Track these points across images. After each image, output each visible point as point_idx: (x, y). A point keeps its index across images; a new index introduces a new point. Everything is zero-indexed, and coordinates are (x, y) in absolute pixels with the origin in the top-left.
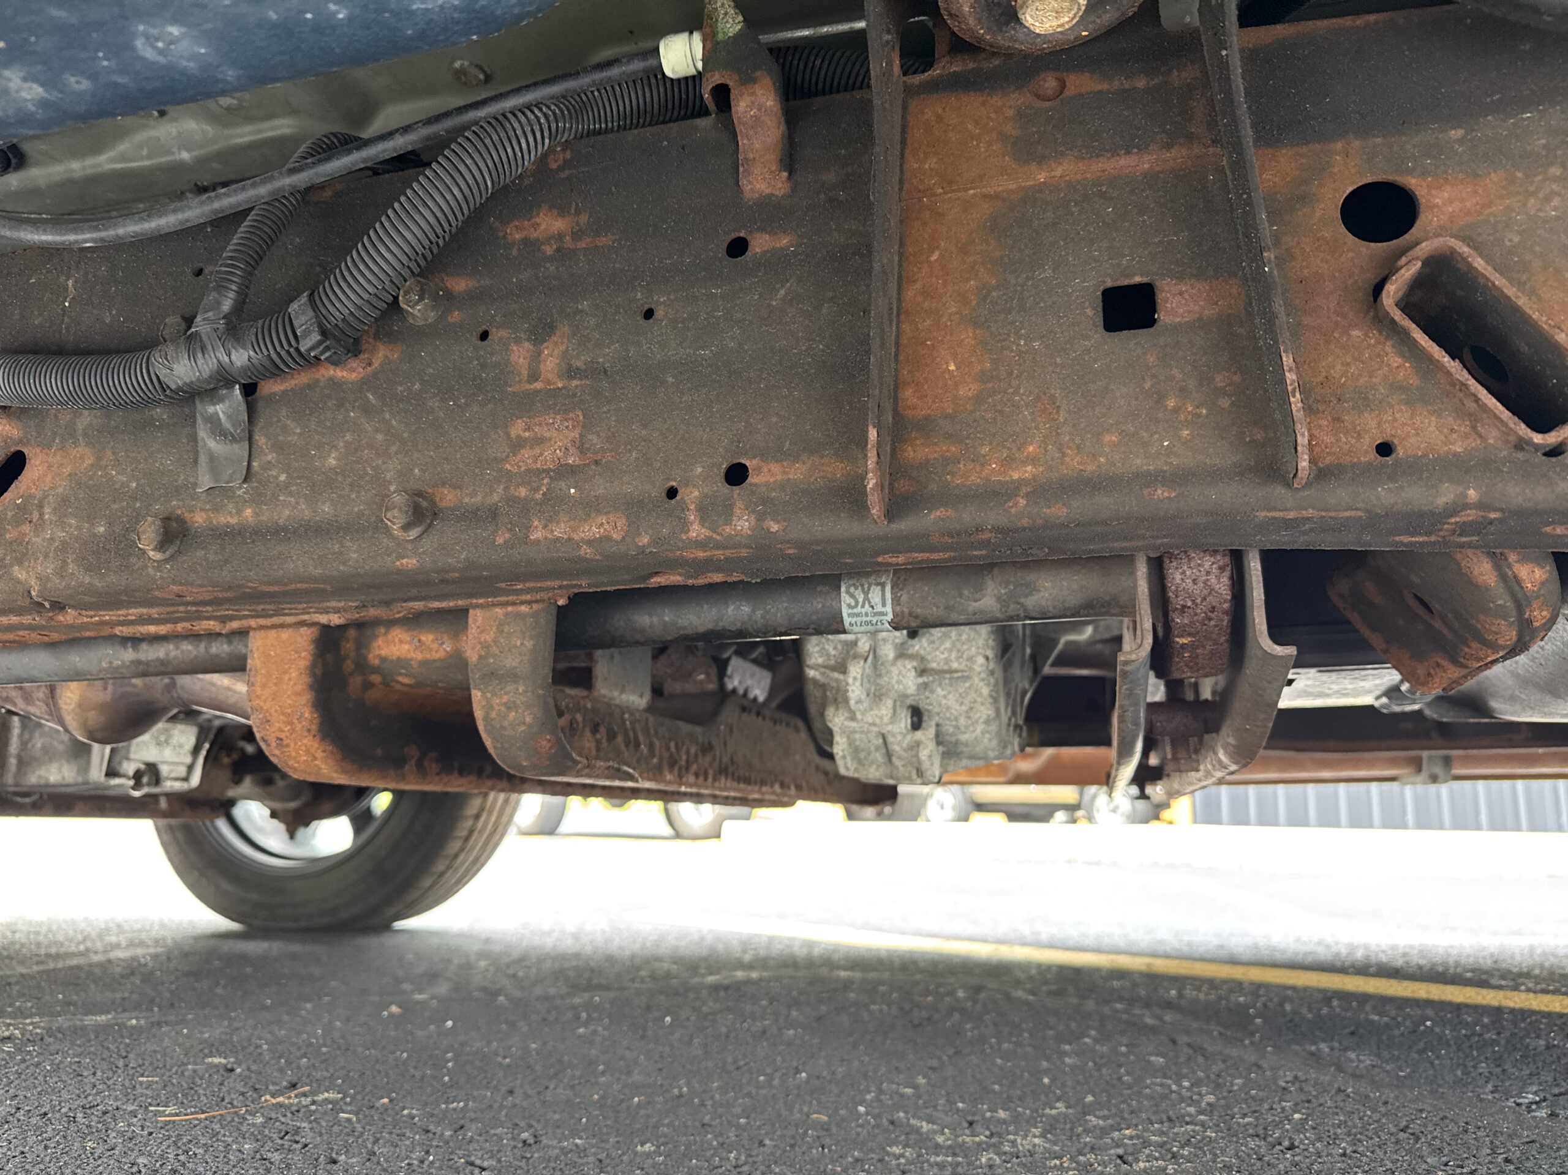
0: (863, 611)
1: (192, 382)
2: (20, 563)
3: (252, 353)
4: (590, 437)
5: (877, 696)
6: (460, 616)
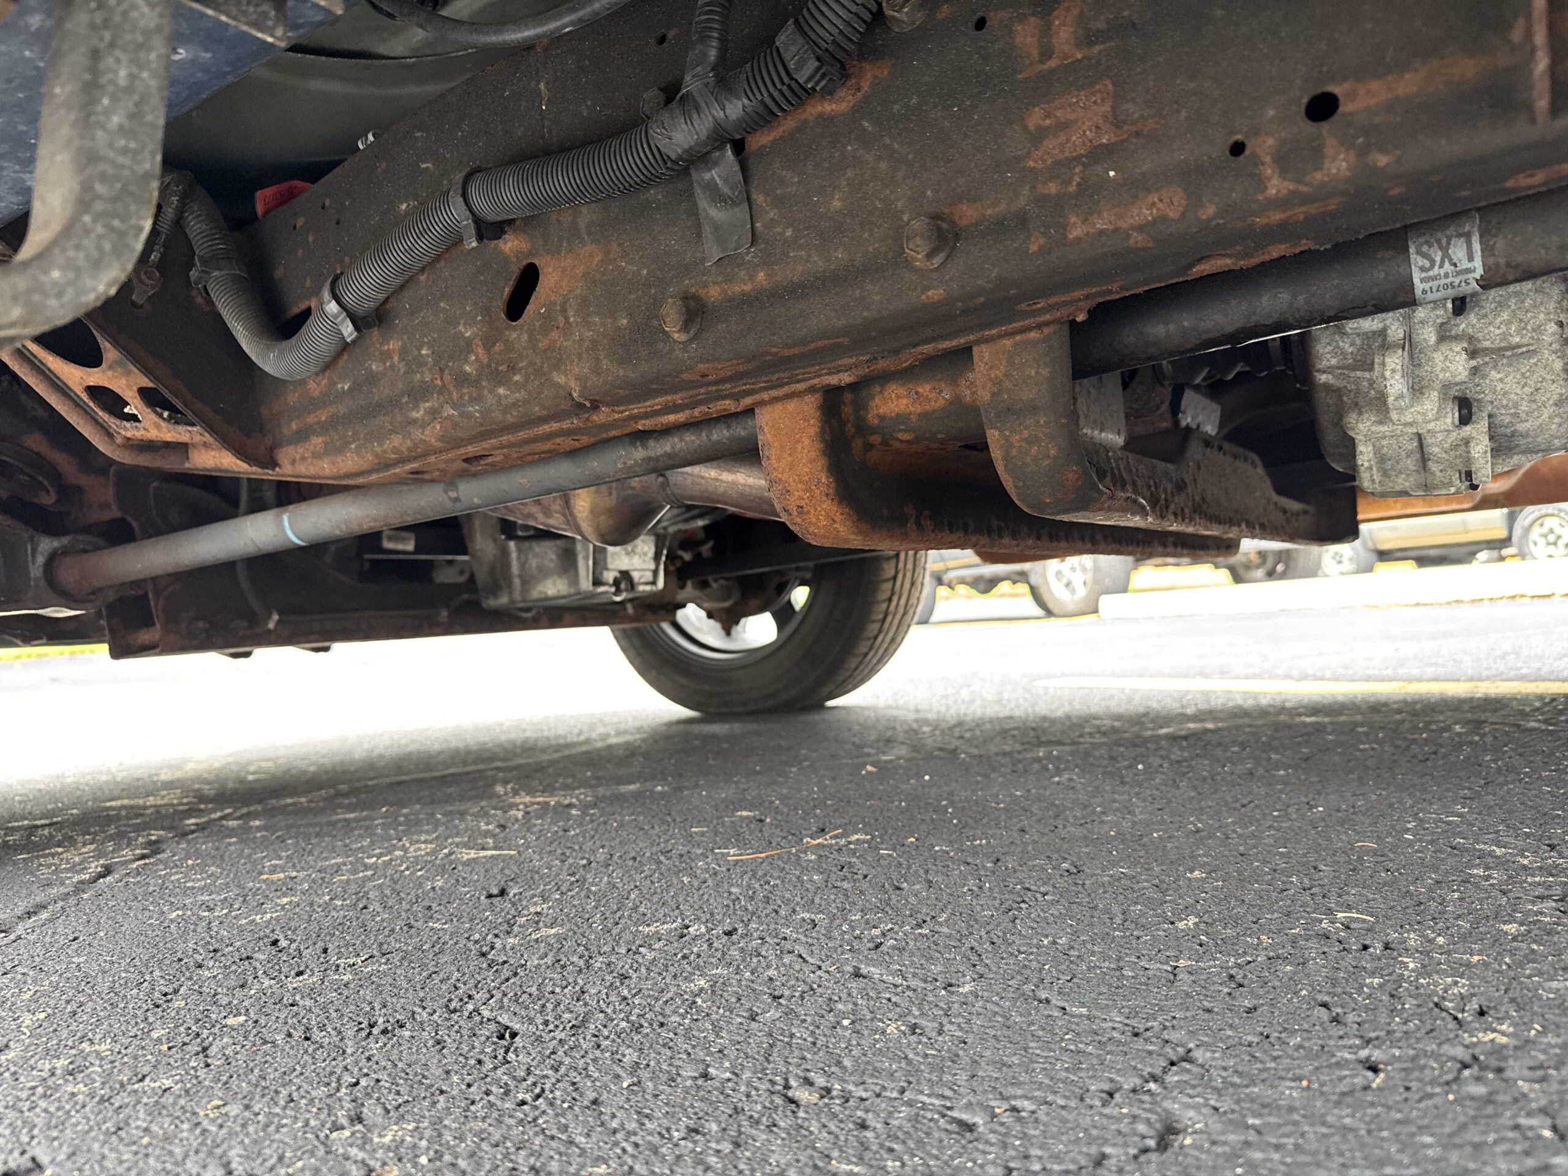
0: (1442, 271)
1: (691, 148)
2: (557, 368)
3: (746, 101)
4: (1125, 106)
5: (1417, 390)
6: (965, 353)
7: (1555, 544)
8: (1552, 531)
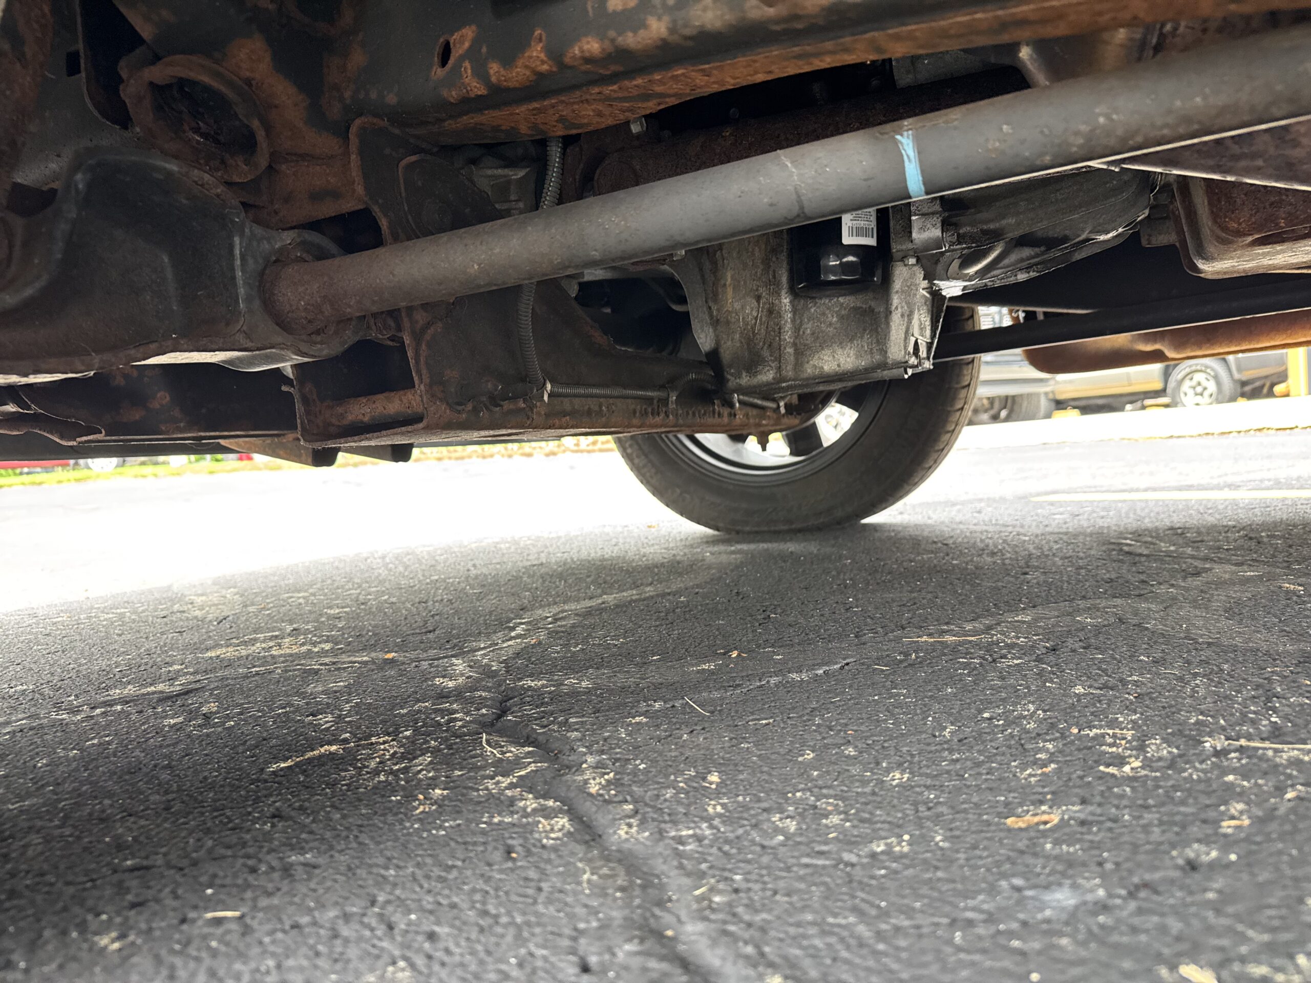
7: (1201, 394)
8: (1199, 384)
